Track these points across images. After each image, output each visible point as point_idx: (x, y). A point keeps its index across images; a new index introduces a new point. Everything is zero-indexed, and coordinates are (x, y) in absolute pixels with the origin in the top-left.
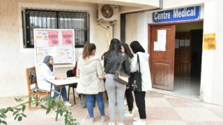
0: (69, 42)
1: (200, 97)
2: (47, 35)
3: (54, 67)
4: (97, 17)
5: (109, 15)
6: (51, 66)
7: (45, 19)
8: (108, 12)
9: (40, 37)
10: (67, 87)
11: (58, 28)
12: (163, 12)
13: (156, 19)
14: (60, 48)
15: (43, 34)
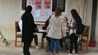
0: (48, 7)
2: (34, 2)
14: (42, 11)
15: (32, 1)
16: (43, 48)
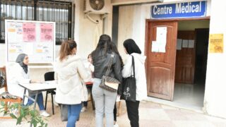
0: (49, 38)
1: (204, 108)
2: (22, 28)
3: (29, 67)
4: (84, 8)
5: (99, 7)
6: (25, 67)
7: (19, 8)
8: (97, 2)
9: (13, 30)
10: (44, 93)
11: (35, 19)
12: (163, 6)
13: (155, 14)
14: (36, 44)
15: (17, 26)
16: (54, 114)
